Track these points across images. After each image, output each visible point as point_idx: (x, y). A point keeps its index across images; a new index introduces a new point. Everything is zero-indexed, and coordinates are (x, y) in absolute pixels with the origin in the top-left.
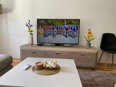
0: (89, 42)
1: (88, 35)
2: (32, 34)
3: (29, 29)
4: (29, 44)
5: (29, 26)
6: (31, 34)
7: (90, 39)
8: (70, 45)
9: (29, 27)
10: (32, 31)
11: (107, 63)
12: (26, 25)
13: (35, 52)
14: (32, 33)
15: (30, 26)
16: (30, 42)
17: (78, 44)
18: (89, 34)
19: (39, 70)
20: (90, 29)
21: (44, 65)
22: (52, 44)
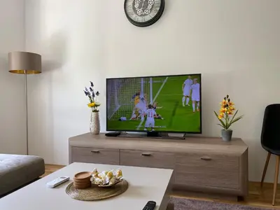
0: (226, 127)
1: (223, 109)
2: (98, 111)
3: (92, 102)
4: (91, 133)
5: (91, 94)
6: (95, 111)
7: (230, 120)
8: (182, 135)
9: (90, 97)
10: (96, 106)
11: (278, 184)
12: (86, 93)
13: (98, 152)
14: (98, 108)
15: (93, 96)
16: (93, 130)
17: (201, 133)
18: (225, 107)
19: (80, 190)
20: (228, 96)
21: (91, 180)
22: (141, 133)
